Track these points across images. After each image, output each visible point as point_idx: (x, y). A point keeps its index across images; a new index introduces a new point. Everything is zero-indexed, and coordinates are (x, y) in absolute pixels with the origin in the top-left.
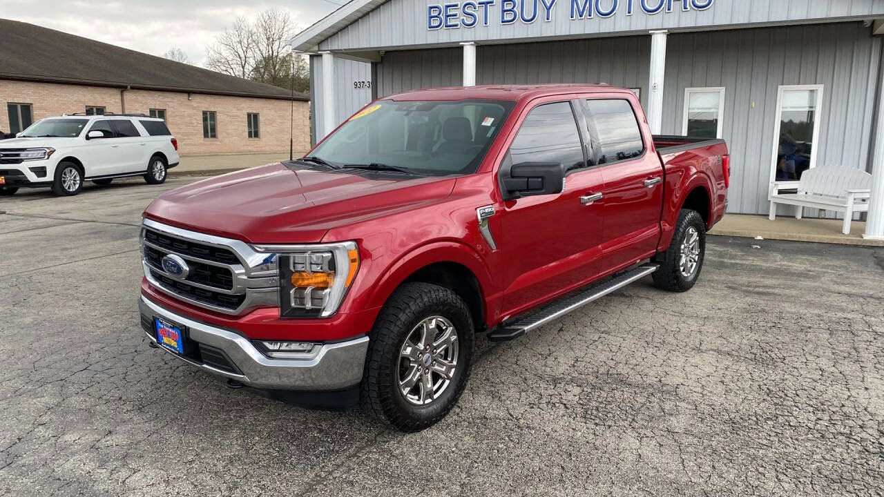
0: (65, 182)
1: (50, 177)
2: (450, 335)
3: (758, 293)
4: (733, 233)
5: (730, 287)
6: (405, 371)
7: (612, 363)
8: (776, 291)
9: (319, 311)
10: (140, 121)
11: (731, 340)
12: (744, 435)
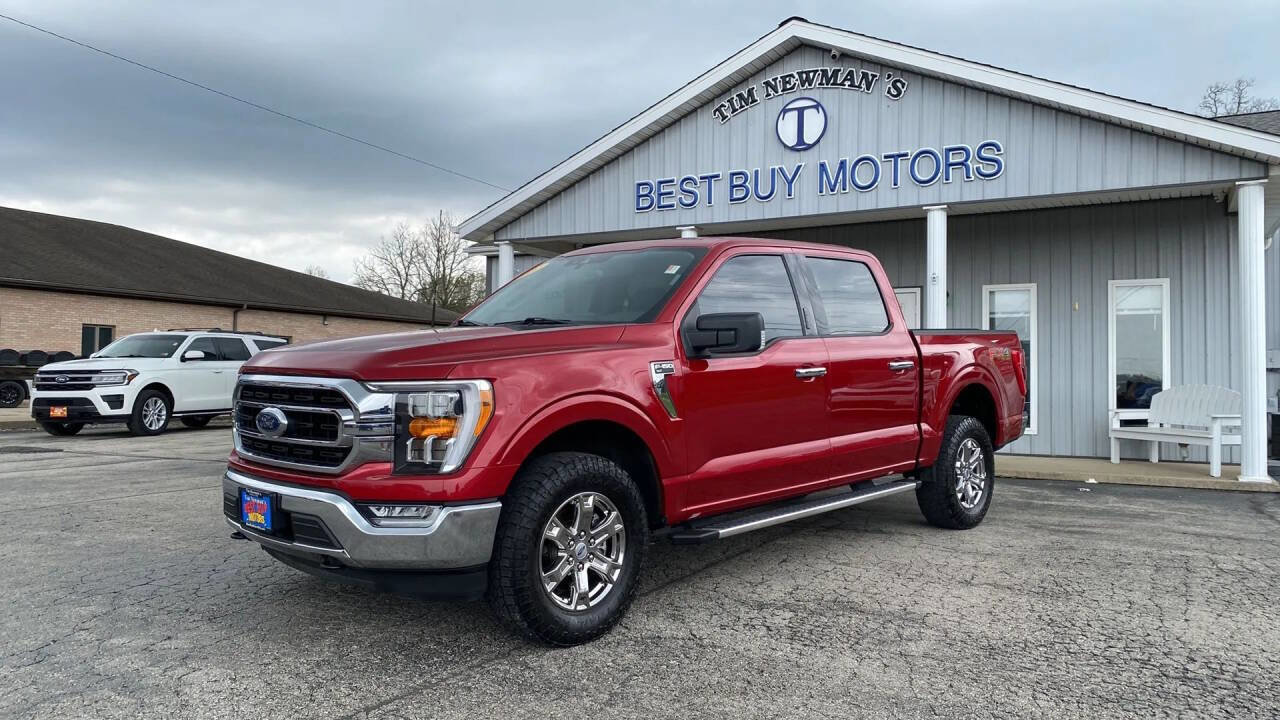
0: (146, 416)
1: (127, 409)
2: (613, 523)
3: (1069, 532)
4: (1055, 475)
5: (1032, 527)
6: (550, 562)
7: (843, 592)
8: (1095, 530)
9: (439, 465)
10: (255, 341)
11: (1016, 575)
12: (1002, 659)
